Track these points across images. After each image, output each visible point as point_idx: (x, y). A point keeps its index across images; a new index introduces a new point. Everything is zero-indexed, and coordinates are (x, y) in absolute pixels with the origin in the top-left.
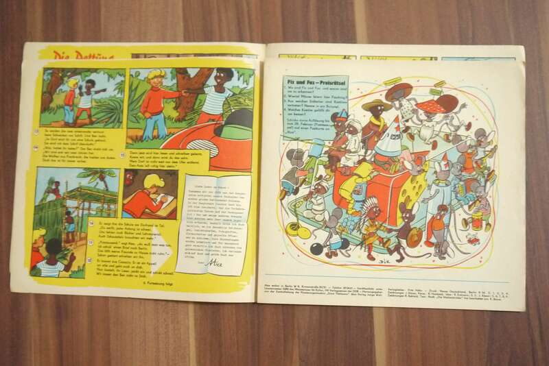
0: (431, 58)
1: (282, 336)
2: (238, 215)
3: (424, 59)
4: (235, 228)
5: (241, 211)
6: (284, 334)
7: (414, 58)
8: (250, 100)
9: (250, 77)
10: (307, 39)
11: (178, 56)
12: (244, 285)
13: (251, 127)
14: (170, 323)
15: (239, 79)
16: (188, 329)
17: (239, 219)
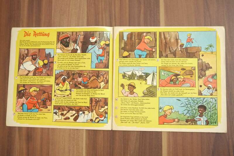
1: (123, 153)
6: (124, 152)
11: (76, 32)
14: (75, 145)
16: (83, 148)
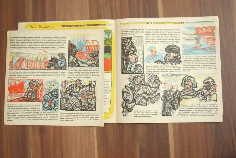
0: (182, 23)
2: (107, 88)
3: (179, 23)
4: (106, 94)
5: (108, 87)
6: (133, 137)
7: (175, 23)
8: (110, 42)
9: (110, 33)
10: (139, 17)
11: (80, 26)
12: (110, 116)
13: (111, 53)
15: (105, 34)
17: (108, 90)
